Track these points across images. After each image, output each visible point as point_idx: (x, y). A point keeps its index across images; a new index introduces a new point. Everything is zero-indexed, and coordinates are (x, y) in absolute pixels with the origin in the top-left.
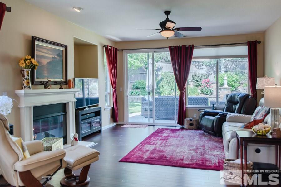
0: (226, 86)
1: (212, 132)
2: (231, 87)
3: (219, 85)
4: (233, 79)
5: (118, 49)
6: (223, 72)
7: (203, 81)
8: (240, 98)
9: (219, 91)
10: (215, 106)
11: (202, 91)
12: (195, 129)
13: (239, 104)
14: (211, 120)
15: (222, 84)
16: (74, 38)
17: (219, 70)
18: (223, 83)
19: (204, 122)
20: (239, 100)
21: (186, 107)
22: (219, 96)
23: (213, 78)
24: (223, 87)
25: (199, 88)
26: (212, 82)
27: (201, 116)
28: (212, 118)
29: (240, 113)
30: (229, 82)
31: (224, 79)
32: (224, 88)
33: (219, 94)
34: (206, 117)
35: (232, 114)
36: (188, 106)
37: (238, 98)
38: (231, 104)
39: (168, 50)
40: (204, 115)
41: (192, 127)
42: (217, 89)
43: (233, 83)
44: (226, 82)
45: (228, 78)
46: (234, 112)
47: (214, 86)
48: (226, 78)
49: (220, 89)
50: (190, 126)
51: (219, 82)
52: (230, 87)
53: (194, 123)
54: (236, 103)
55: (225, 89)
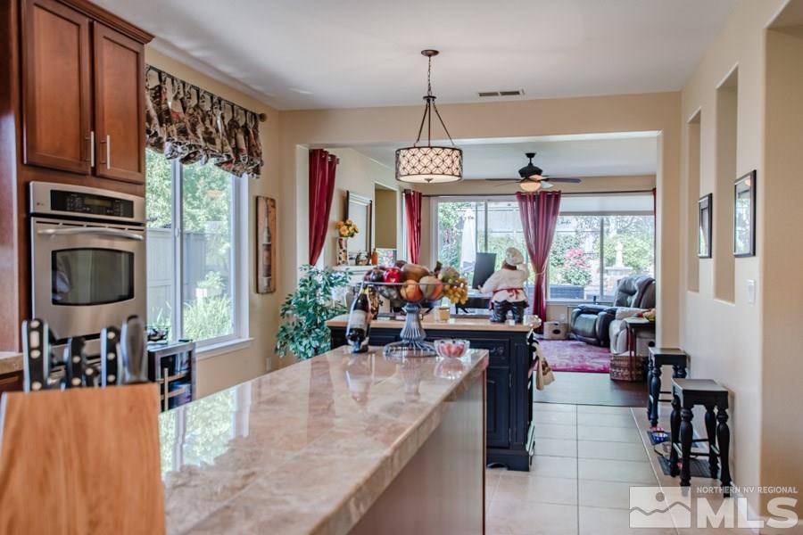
0: (619, 264)
1: (593, 340)
2: (631, 268)
3: (605, 263)
4: (636, 249)
5: (423, 194)
6: (613, 233)
7: (567, 253)
8: (640, 285)
9: (605, 276)
10: (597, 300)
11: (566, 277)
12: (563, 340)
13: (637, 293)
14: (591, 320)
15: (612, 261)
16: (376, 184)
17: (605, 228)
18: (614, 259)
19: (579, 326)
20: (636, 288)
21: (547, 302)
22: (605, 289)
23: (592, 244)
24: (613, 268)
25: (559, 269)
26: (588, 256)
27: (574, 315)
28: (593, 317)
29: (639, 307)
30: (626, 256)
31: (616, 248)
32: (616, 270)
33: (605, 283)
34: (583, 316)
35: (625, 309)
36: (550, 299)
37: (635, 286)
38: (625, 295)
39: (515, 197)
40: (579, 314)
41: (558, 336)
42: (602, 271)
43: (634, 259)
44: (619, 256)
45: (625, 246)
46: (629, 306)
47: (594, 264)
48: (619, 247)
49: (607, 271)
50: (554, 335)
51: (605, 255)
52: (628, 268)
53: (561, 330)
54: (632, 294)
55: (618, 273)
